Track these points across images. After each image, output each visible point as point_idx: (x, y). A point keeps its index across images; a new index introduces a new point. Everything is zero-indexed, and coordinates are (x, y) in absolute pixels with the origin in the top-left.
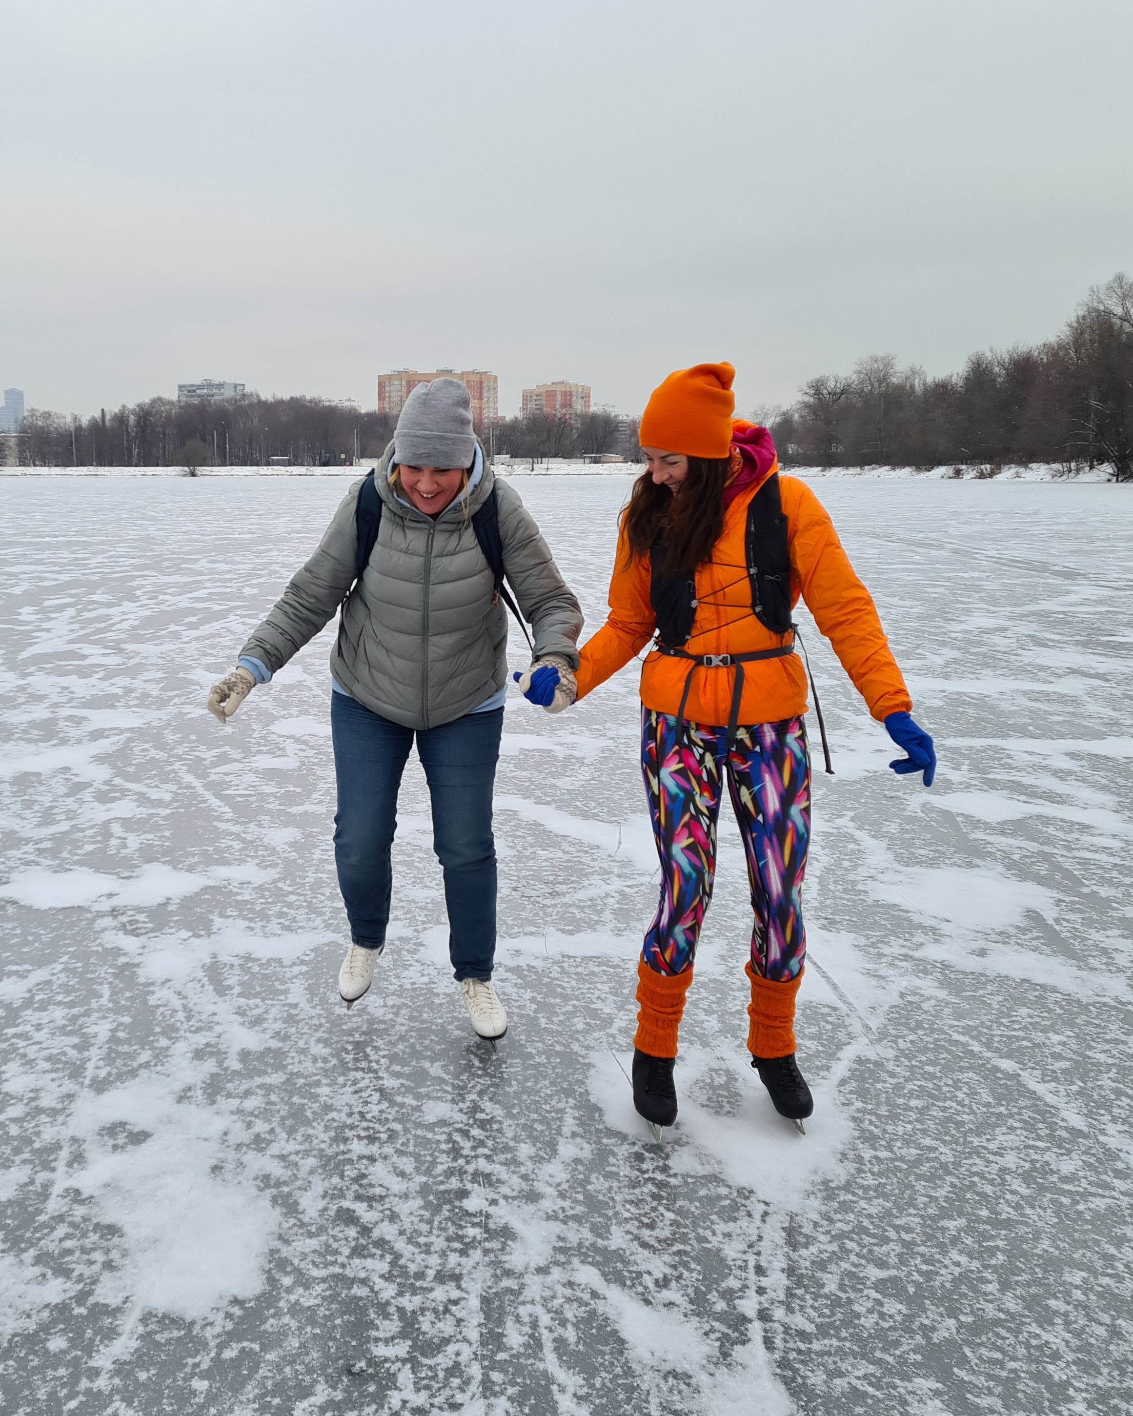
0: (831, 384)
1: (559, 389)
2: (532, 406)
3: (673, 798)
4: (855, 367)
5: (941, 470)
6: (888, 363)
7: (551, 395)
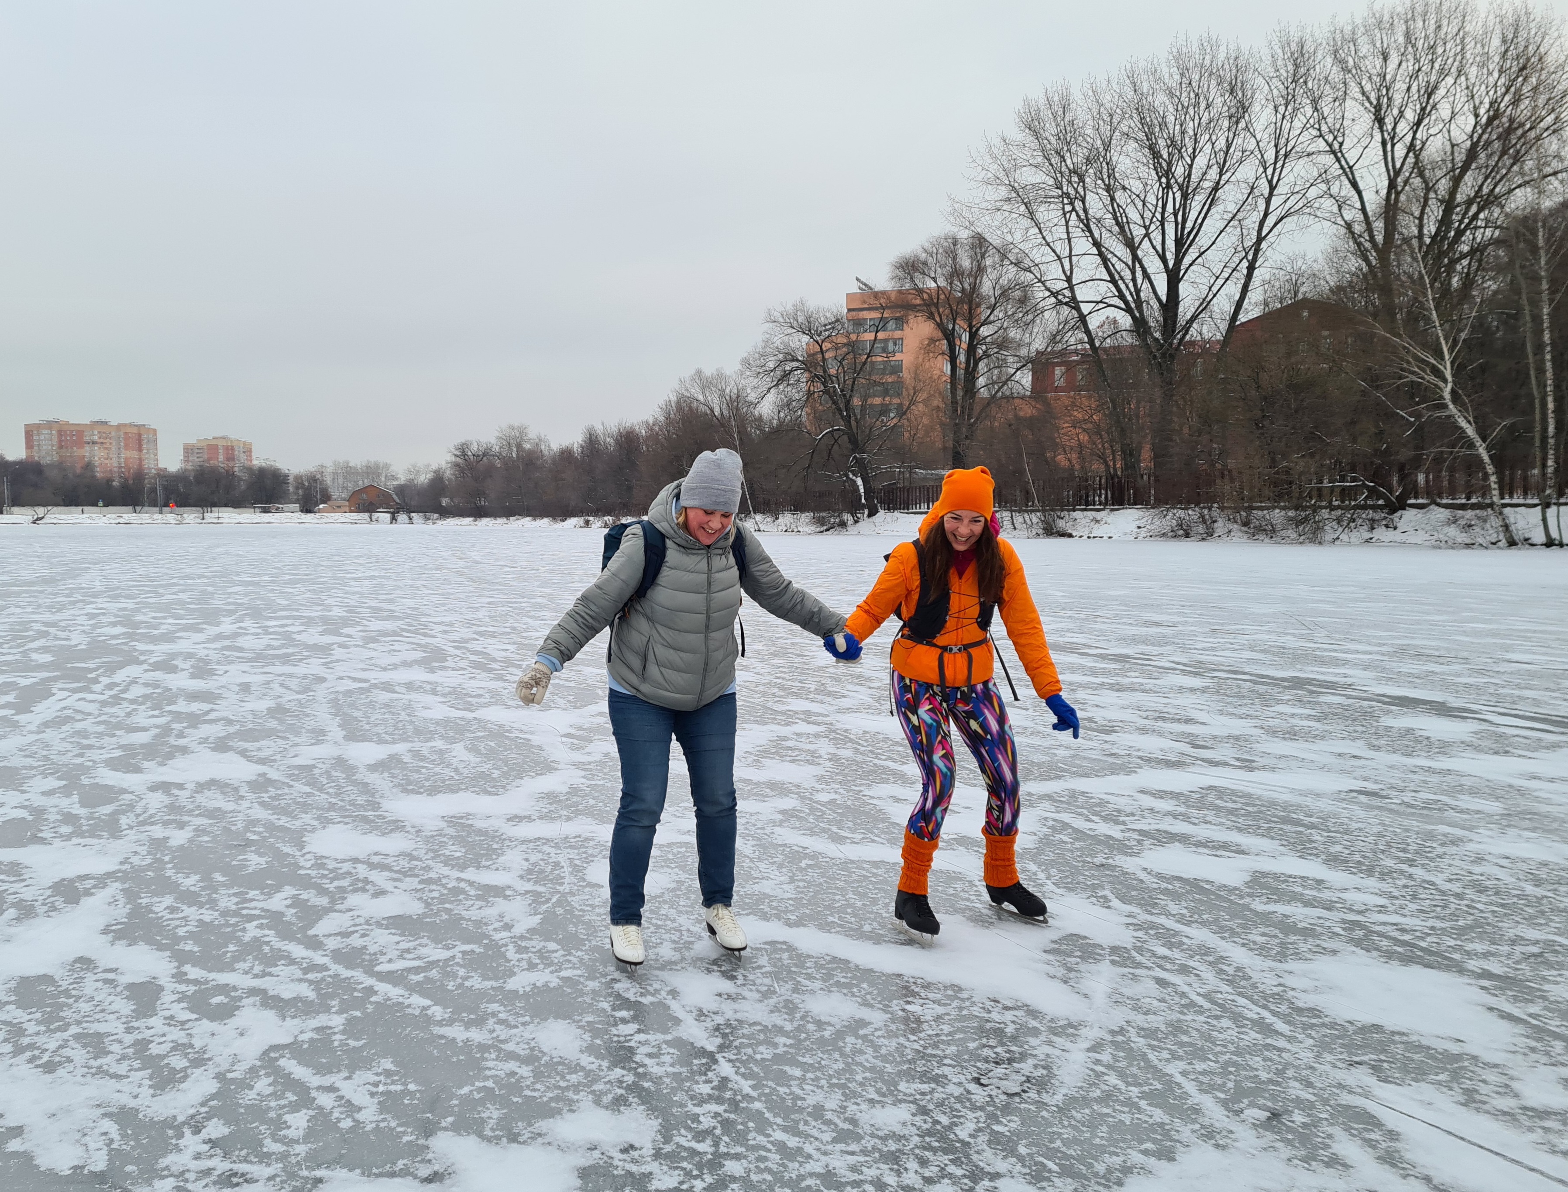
0: (474, 448)
1: (221, 443)
2: (194, 458)
3: (930, 726)
4: (497, 434)
5: (573, 521)
6: (522, 431)
7: (213, 448)
